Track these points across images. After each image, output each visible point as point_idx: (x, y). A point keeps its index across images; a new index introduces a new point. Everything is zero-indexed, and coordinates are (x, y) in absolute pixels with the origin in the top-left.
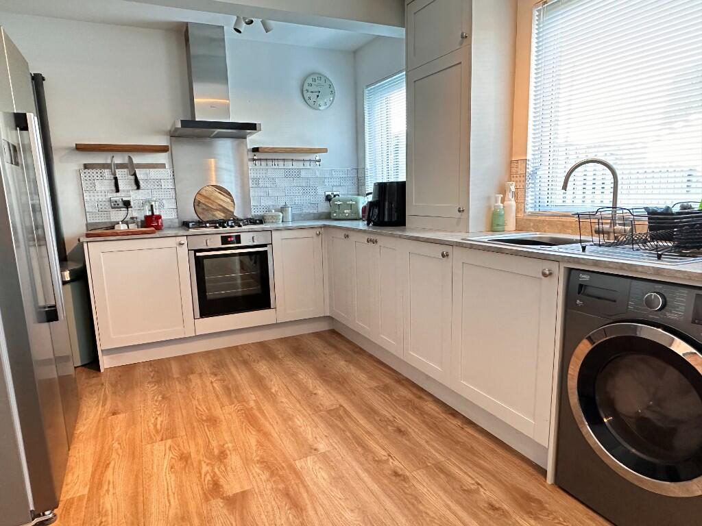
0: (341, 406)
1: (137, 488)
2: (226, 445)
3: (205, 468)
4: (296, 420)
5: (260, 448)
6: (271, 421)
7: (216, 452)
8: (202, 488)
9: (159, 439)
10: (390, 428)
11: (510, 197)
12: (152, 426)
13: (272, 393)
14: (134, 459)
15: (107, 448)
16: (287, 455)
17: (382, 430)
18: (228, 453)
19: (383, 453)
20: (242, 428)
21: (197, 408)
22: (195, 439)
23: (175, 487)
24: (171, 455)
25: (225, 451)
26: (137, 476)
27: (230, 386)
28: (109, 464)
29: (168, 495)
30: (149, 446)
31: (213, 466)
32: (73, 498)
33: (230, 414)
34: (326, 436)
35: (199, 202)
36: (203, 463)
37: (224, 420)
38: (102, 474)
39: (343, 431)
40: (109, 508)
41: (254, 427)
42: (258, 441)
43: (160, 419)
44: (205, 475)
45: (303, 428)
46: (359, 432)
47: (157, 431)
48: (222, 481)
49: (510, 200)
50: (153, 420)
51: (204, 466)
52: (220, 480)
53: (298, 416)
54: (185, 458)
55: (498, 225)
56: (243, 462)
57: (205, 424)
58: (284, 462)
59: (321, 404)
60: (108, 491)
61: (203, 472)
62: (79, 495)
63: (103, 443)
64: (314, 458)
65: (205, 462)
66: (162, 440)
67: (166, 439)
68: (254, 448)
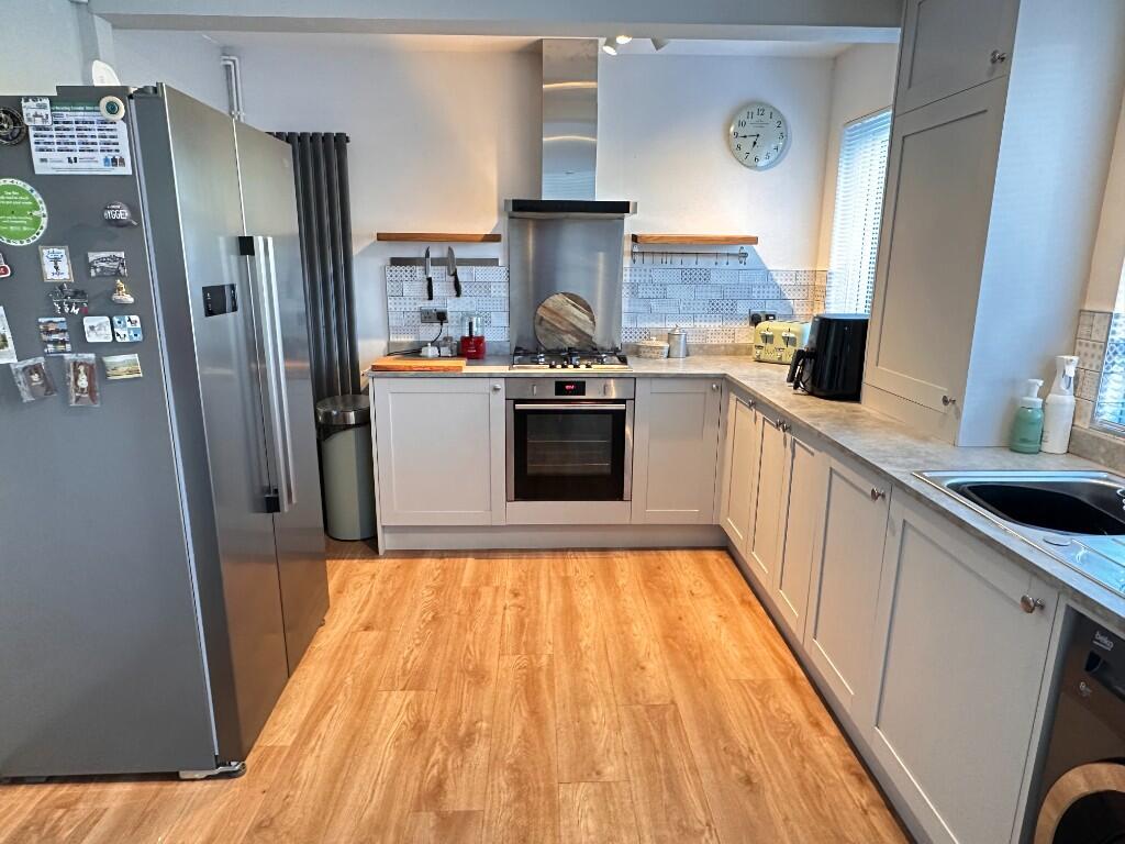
0: (673, 702)
1: (346, 757)
2: (479, 724)
3: (438, 754)
4: (593, 709)
5: (523, 743)
6: (557, 700)
7: (462, 731)
8: (420, 786)
9: (401, 687)
10: (734, 769)
11: (1063, 387)
12: (401, 662)
13: (580, 649)
14: (360, 709)
15: (338, 680)
16: (554, 769)
17: (720, 769)
18: (477, 737)
19: (701, 815)
20: (512, 700)
21: (468, 648)
22: (444, 699)
23: (389, 773)
24: (405, 718)
25: (474, 734)
26: (353, 737)
27: (527, 620)
28: (330, 707)
29: (375, 783)
30: (385, 694)
31: (448, 753)
32: (273, 747)
33: (506, 670)
34: (626, 754)
35: (542, 319)
36: (438, 743)
37: (494, 680)
38: (318, 721)
39: (656, 752)
40: (305, 777)
41: (529, 702)
42: (524, 731)
43: (416, 652)
44: (433, 766)
45: (597, 726)
46: (681, 764)
47: (404, 674)
48: (449, 785)
49: (1061, 392)
50: (407, 651)
51: (438, 749)
52: (448, 781)
53: (599, 703)
54: (419, 728)
55: (1024, 441)
56: (489, 760)
57: (468, 679)
58: (543, 780)
59: (643, 691)
60: (313, 749)
61: (432, 760)
62: (281, 744)
63: (336, 672)
64: (589, 788)
65: (440, 744)
66: (404, 689)
67: (411, 689)
68: (515, 741)
